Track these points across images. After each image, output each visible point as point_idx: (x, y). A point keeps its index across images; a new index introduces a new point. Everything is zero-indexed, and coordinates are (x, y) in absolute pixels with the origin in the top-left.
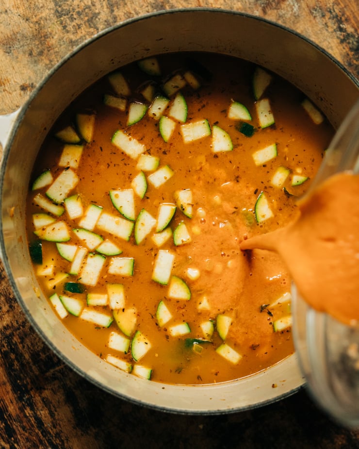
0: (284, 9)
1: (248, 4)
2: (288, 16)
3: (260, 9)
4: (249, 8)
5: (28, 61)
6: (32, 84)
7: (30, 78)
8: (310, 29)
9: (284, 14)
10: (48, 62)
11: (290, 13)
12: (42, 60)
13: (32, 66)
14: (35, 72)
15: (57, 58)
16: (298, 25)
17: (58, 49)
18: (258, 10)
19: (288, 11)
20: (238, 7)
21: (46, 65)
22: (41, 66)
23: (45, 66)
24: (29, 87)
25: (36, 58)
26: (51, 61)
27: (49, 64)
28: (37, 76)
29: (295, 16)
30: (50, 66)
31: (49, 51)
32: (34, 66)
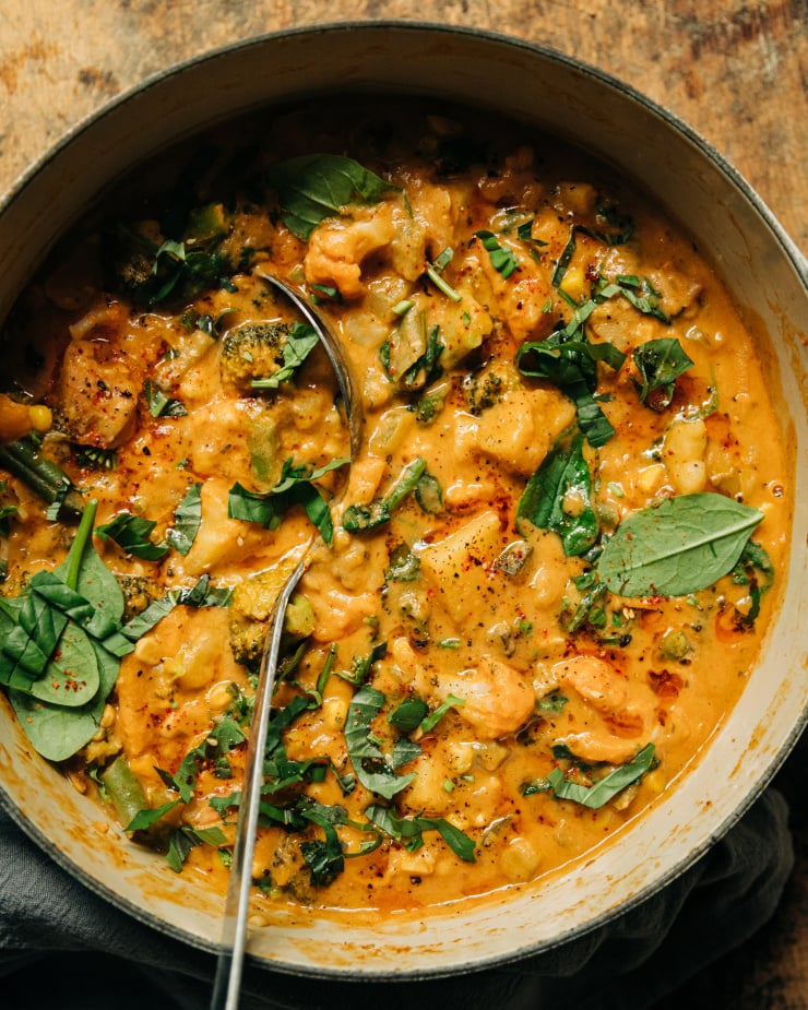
0: (742, 59)
1: (662, 24)
2: (749, 77)
3: (687, 42)
4: (663, 34)
5: (115, 19)
6: (110, 74)
7: (108, 59)
8: (791, 121)
9: (740, 72)
10: (160, 33)
11: (755, 72)
12: (148, 24)
13: (120, 31)
14: (125, 48)
15: (183, 29)
16: (765, 105)
17: (193, 9)
18: (680, 45)
19: (750, 66)
20: (637, 26)
21: (155, 39)
22: (140, 38)
23: (151, 41)
24: (101, 77)
25: (136, 17)
26: (167, 33)
27: (161, 38)
28: (126, 58)
29: (764, 83)
30: (162, 43)
31: (169, 7)
32: (126, 34)
